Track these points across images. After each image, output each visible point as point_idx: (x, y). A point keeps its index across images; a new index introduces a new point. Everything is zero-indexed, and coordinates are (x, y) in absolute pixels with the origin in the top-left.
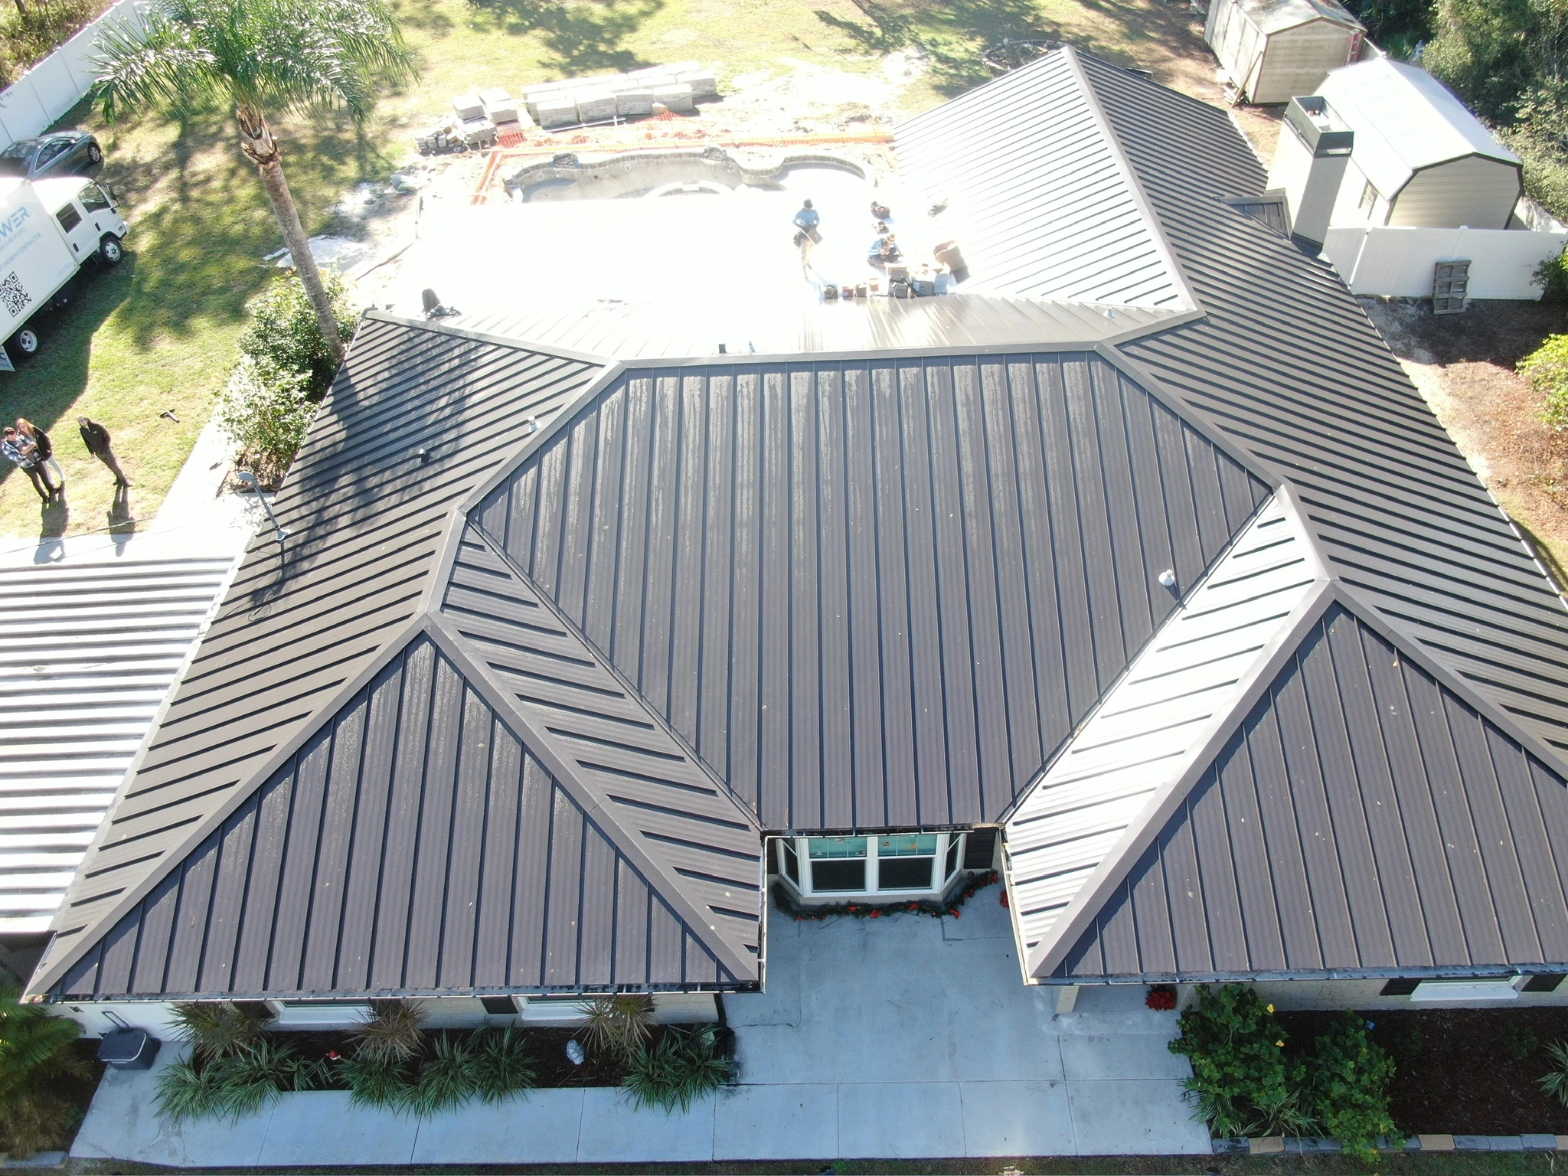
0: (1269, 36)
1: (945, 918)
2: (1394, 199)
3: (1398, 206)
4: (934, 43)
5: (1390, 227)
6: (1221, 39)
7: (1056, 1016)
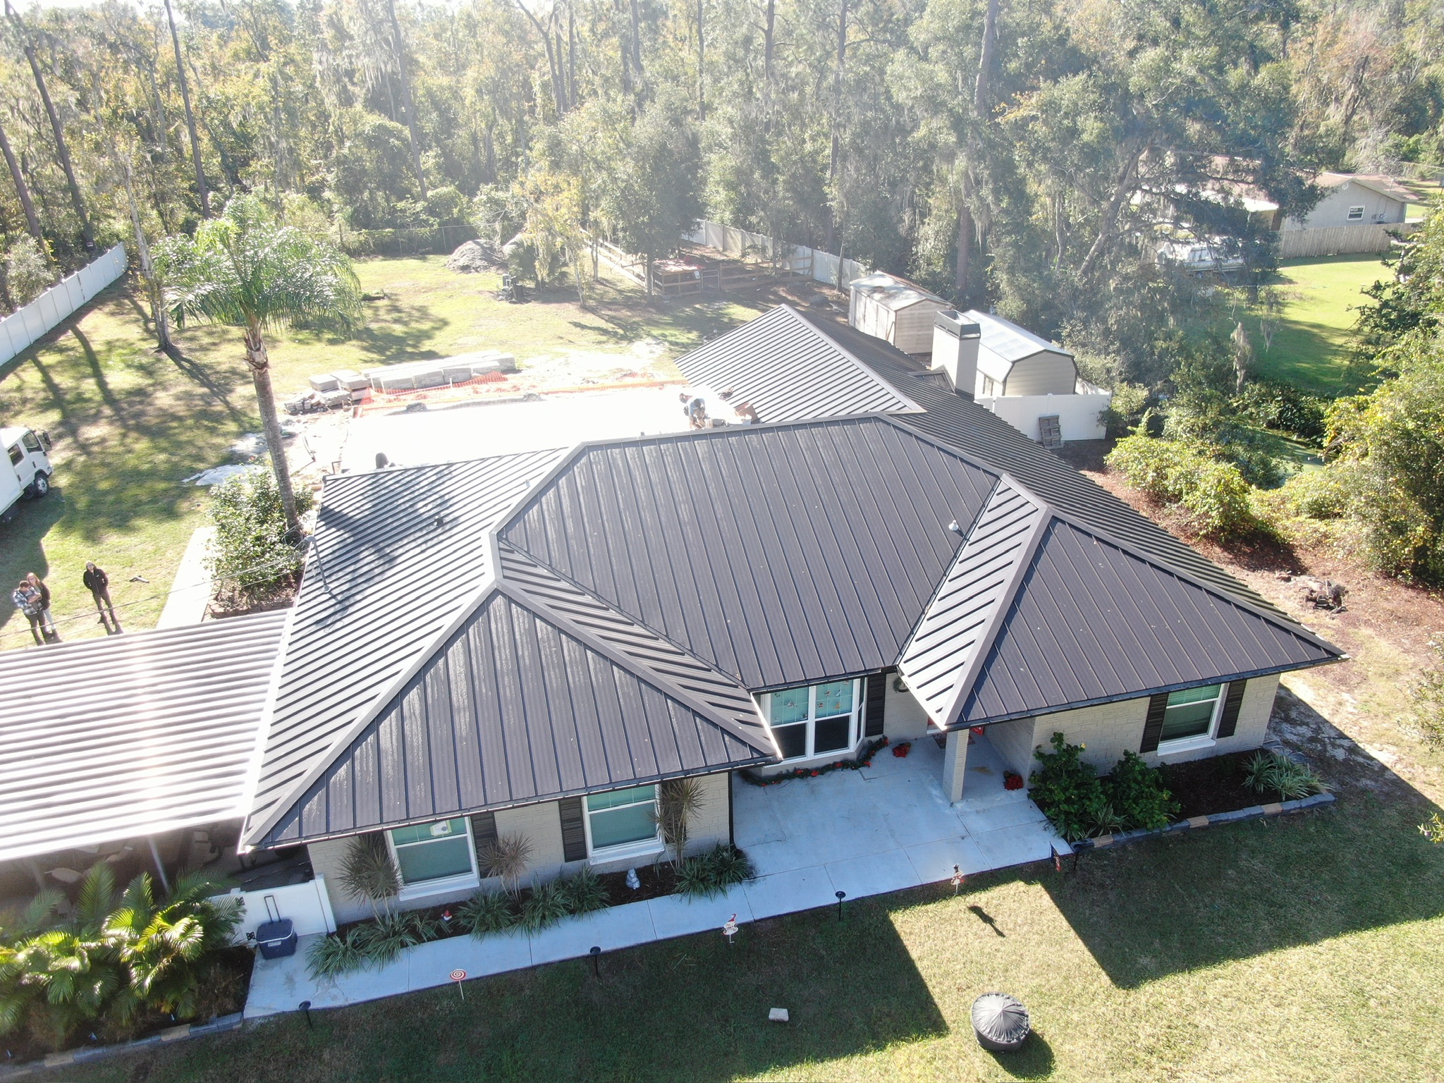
0: (896, 311)
1: (861, 769)
2: (1005, 381)
3: (1008, 385)
4: (664, 336)
5: (1007, 396)
6: (862, 321)
7: (952, 805)
